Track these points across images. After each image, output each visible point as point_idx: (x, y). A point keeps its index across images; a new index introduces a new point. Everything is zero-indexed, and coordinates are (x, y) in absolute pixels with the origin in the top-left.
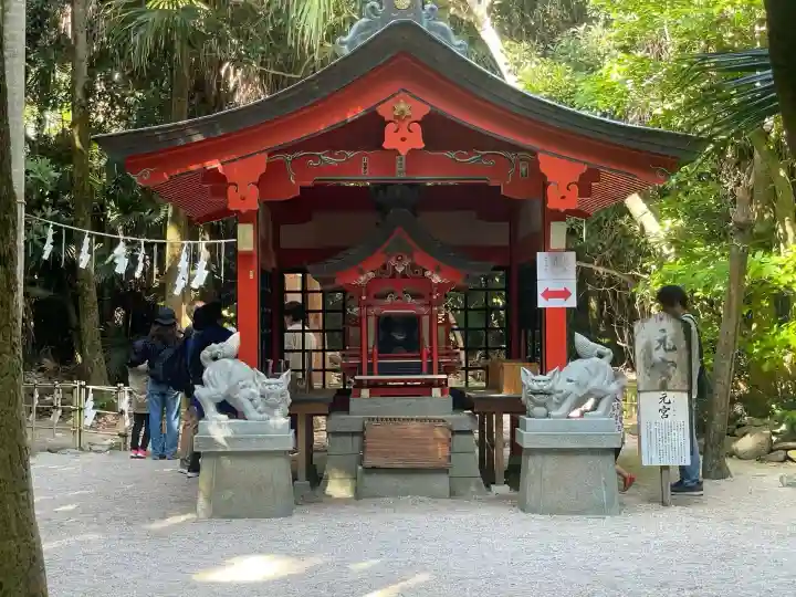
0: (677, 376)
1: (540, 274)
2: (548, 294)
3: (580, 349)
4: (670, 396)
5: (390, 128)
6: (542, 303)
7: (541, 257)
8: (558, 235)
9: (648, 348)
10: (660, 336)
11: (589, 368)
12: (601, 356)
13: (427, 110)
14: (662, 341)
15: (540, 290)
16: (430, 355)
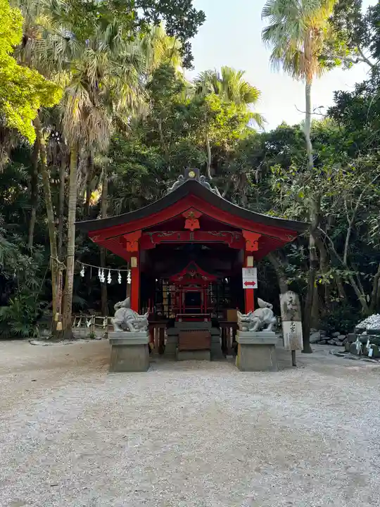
0: (298, 315)
1: (243, 276)
2: (246, 284)
3: (260, 305)
4: (295, 323)
5: (187, 221)
6: (244, 287)
7: (244, 270)
8: (250, 261)
9: (285, 305)
10: (290, 300)
11: (264, 312)
12: (268, 307)
13: (201, 214)
14: (291, 302)
15: (244, 282)
16: (204, 307)
